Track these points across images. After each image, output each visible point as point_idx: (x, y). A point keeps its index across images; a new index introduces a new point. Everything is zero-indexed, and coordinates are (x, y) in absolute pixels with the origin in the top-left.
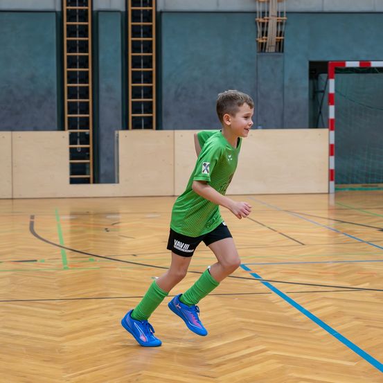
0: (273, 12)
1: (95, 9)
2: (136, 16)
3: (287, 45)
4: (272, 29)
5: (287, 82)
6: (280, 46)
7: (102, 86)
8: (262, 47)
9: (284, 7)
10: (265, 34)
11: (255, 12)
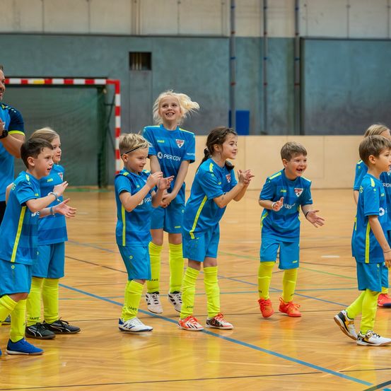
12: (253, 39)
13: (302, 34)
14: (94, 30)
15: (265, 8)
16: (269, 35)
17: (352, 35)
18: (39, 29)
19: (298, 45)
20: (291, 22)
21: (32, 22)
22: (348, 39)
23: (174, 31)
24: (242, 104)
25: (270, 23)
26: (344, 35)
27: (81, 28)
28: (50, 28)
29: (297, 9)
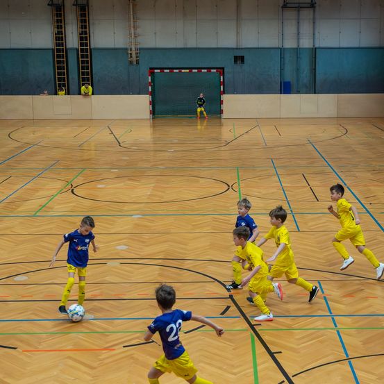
0: (134, 49)
1: (67, 47)
2: (82, 51)
3: (140, 61)
4: (134, 55)
5: (141, 76)
6: (138, 62)
7: (70, 77)
8: (131, 62)
9: (139, 47)
10: (131, 57)
11: (127, 49)
12: (294, 49)
13: (317, 46)
14: (219, 46)
15: (298, 34)
16: (301, 46)
17: (341, 46)
18: (195, 46)
19: (314, 51)
20: (312, 41)
21: (192, 43)
22: (339, 48)
23: (256, 46)
24: (288, 78)
25: (301, 41)
26: (337, 46)
27: (214, 46)
28: (200, 46)
29: (314, 34)
